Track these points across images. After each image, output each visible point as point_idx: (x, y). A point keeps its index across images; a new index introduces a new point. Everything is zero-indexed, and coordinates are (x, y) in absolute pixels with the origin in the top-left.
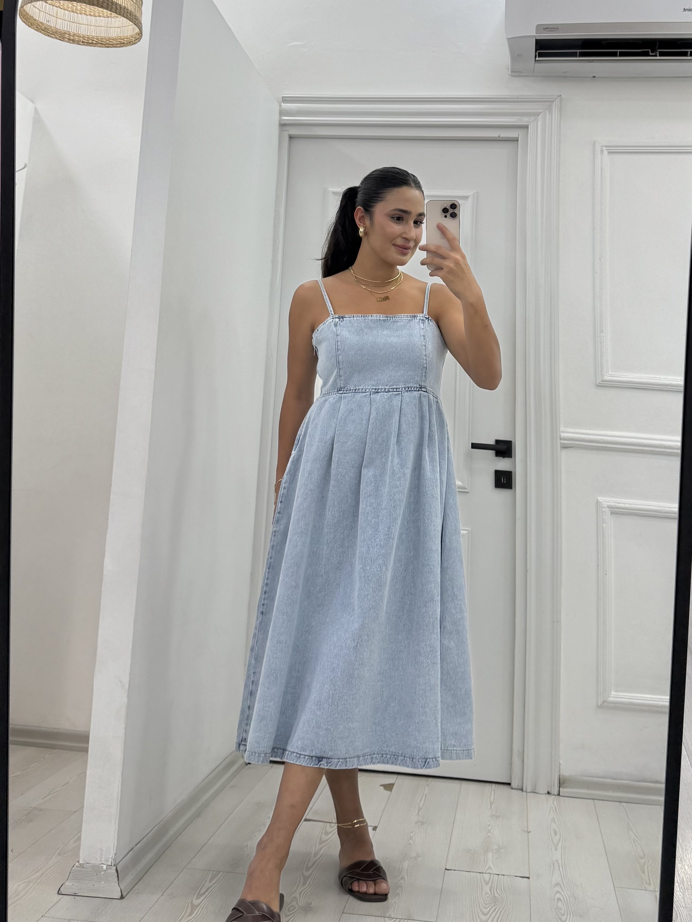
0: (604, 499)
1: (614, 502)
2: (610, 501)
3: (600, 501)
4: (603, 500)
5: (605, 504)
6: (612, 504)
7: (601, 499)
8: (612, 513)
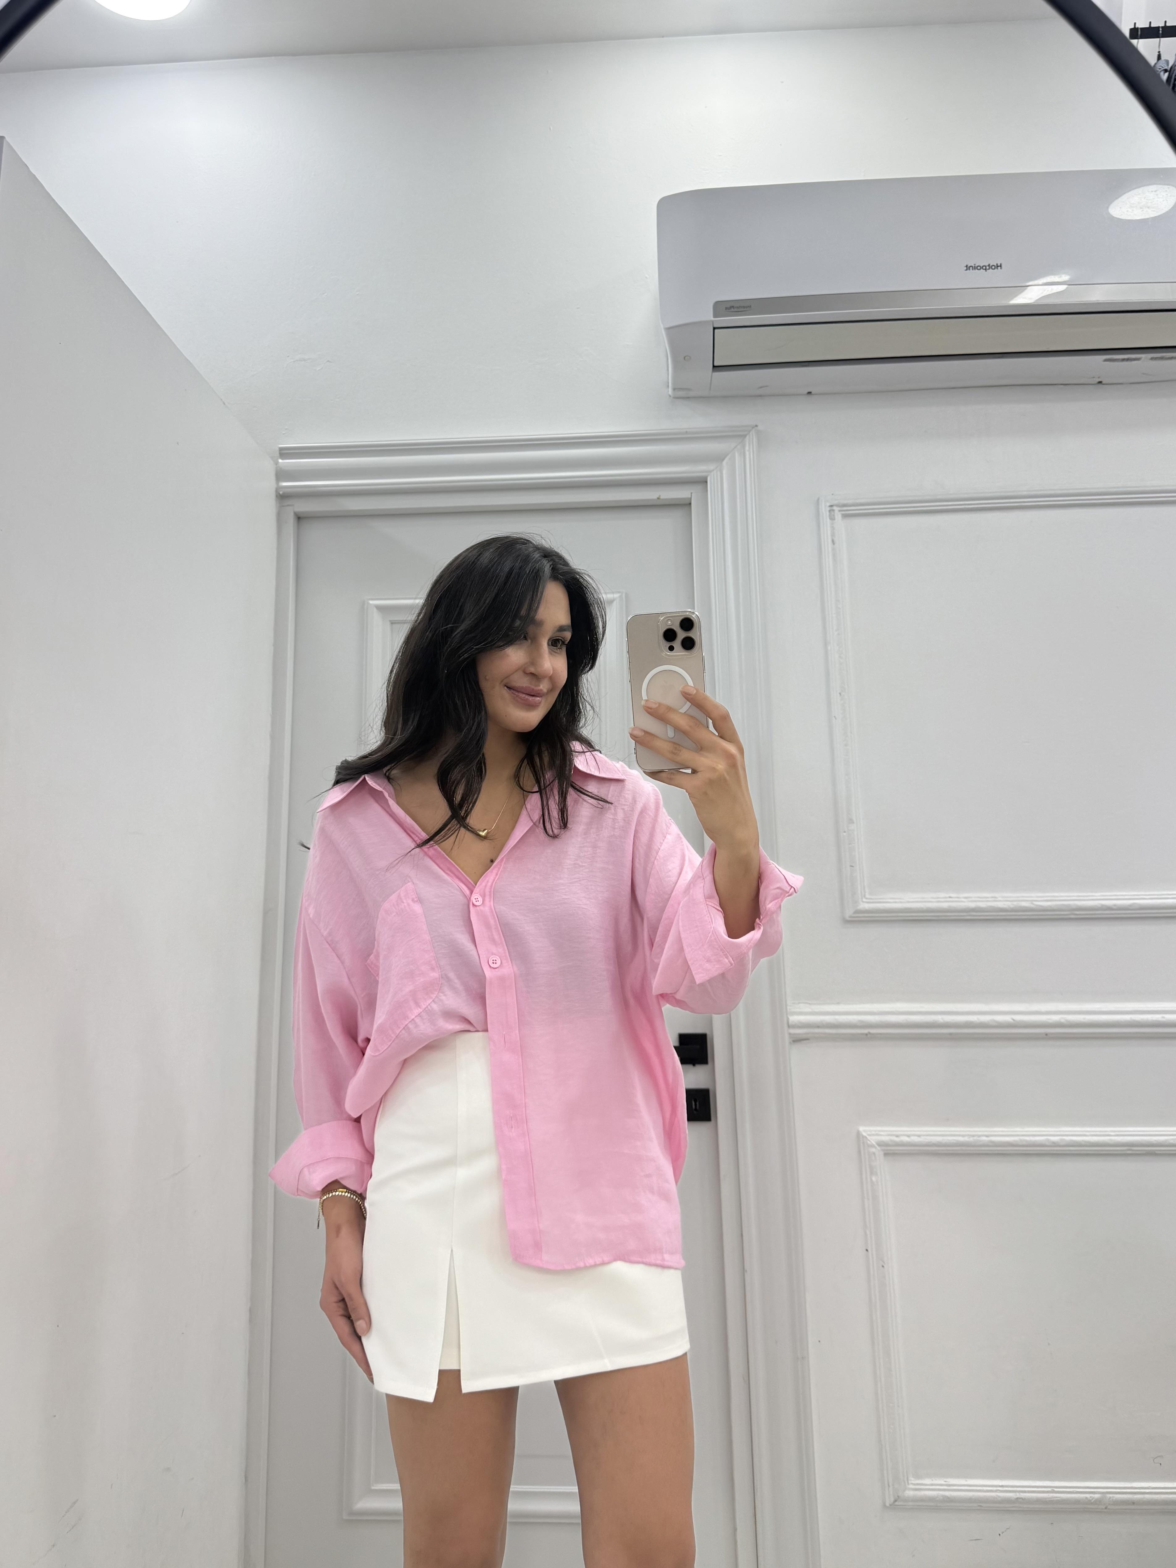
0: (870, 1131)
1: (889, 1135)
2: (882, 1133)
3: (864, 1134)
4: (869, 1133)
5: (873, 1140)
6: (885, 1139)
7: (865, 1131)
8: (886, 1154)
